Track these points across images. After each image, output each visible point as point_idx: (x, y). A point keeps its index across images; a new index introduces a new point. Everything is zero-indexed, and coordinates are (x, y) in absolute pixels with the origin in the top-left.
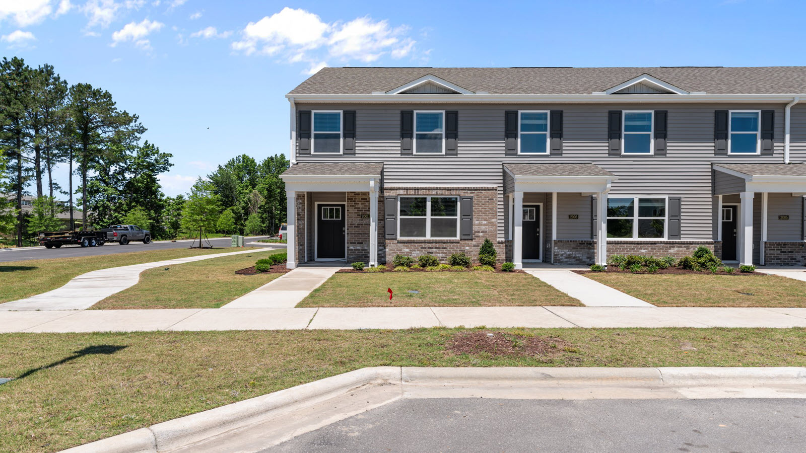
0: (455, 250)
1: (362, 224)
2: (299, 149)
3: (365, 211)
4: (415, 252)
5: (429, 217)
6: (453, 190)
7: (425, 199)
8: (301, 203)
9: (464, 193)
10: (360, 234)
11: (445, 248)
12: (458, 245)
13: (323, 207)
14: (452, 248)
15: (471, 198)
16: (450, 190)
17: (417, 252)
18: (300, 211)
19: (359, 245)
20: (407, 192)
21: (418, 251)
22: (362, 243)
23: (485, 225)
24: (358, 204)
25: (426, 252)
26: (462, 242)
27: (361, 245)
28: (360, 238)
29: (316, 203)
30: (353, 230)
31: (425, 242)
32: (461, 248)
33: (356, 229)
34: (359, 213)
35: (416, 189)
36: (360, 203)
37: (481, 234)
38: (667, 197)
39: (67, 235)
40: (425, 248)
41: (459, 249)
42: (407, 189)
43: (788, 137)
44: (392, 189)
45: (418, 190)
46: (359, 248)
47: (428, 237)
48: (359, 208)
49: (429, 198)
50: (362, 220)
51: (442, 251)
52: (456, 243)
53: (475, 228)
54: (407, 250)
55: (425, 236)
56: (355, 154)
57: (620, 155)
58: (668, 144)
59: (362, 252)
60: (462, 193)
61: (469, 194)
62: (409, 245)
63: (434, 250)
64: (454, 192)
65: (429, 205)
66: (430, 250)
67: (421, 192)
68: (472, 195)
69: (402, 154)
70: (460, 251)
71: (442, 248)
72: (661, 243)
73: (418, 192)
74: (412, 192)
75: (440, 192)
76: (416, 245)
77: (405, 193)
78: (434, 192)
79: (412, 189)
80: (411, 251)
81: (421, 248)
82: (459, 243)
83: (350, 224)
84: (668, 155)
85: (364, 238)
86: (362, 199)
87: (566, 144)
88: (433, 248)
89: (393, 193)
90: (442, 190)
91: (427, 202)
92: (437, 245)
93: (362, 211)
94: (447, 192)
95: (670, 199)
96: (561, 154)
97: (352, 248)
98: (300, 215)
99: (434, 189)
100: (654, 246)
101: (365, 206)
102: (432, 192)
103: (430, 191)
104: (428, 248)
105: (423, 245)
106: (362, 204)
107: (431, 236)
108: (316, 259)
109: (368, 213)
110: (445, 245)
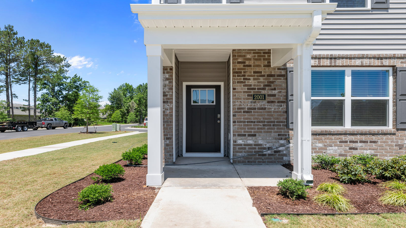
0: (389, 145)
1: (255, 109)
3: (258, 89)
4: (331, 148)
5: (348, 99)
6: (386, 58)
8: (167, 79)
9: (402, 63)
10: (252, 122)
11: (374, 142)
12: (394, 137)
13: (192, 89)
14: (384, 142)
16: (382, 59)
17: (334, 148)
18: (167, 89)
19: (250, 138)
20: (319, 62)
21: (335, 146)
22: (255, 135)
24: (249, 79)
25: (348, 148)
26: (398, 134)
27: (254, 138)
28: (252, 129)
29: (185, 84)
30: (242, 117)
31: (345, 134)
32: (397, 142)
33: (247, 116)
34: (250, 92)
35: (331, 58)
36: (252, 78)
40: (346, 142)
41: (394, 144)
45: (335, 58)
46: (250, 142)
47: (348, 125)
48: (251, 85)
49: (349, 71)
50: (255, 102)
51: (369, 146)
52: (390, 134)
55: (345, 125)
59: (255, 148)
60: (398, 63)
62: (323, 137)
63: (359, 145)
64: (384, 63)
65: (348, 80)
66: (354, 145)
67: (339, 62)
70: (396, 145)
71: (371, 142)
73: (335, 62)
74: (327, 62)
75: (366, 62)
76: (333, 137)
77: (317, 63)
78: (358, 62)
79: (327, 58)
80: (325, 146)
81: (340, 142)
82: (394, 134)
83: (238, 109)
85: (258, 129)
86: (254, 72)
88: (356, 142)
90: (370, 58)
91: (346, 77)
92: (363, 138)
93: (255, 89)
94: (377, 62)
97: (240, 142)
98: (166, 95)
99: (359, 58)
101: (259, 82)
102: (355, 62)
103: (353, 60)
104: (350, 142)
105: (343, 138)
106: (254, 79)
107: (353, 125)
108: (185, 154)
109: (263, 92)
110: (374, 138)
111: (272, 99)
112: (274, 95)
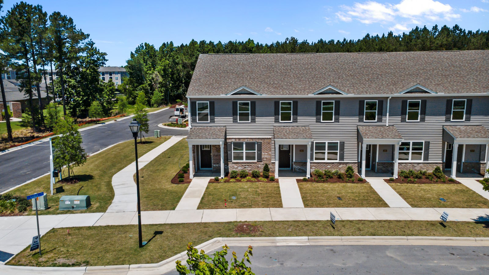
0: (255, 167)
1: (218, 155)
2: (192, 120)
5: (244, 152)
7: (242, 143)
14: (254, 165)
15: (261, 143)
21: (240, 167)
23: (267, 155)
25: (244, 168)
26: (258, 163)
27: (218, 164)
28: (218, 161)
33: (216, 157)
34: (217, 150)
35: (239, 139)
37: (265, 159)
38: (339, 141)
42: (235, 139)
43: (388, 114)
44: (230, 139)
46: (217, 166)
48: (217, 147)
49: (244, 143)
51: (249, 167)
53: (263, 156)
54: (236, 167)
55: (244, 160)
56: (214, 122)
57: (320, 122)
58: (340, 117)
59: (218, 168)
60: (257, 140)
61: (260, 141)
62: (237, 164)
63: (247, 166)
64: (254, 140)
65: (244, 145)
67: (241, 140)
68: (261, 141)
69: (233, 122)
72: (336, 163)
74: (238, 140)
75: (248, 140)
76: (240, 164)
78: (246, 140)
80: (238, 167)
81: (242, 166)
82: (256, 163)
84: (340, 122)
87: (299, 118)
89: (230, 141)
90: (250, 139)
92: (248, 164)
94: (252, 140)
95: (340, 142)
96: (297, 122)
97: (214, 166)
100: (333, 164)
104: (244, 166)
105: (243, 164)
107: (246, 160)
108: (201, 169)
110: (251, 164)
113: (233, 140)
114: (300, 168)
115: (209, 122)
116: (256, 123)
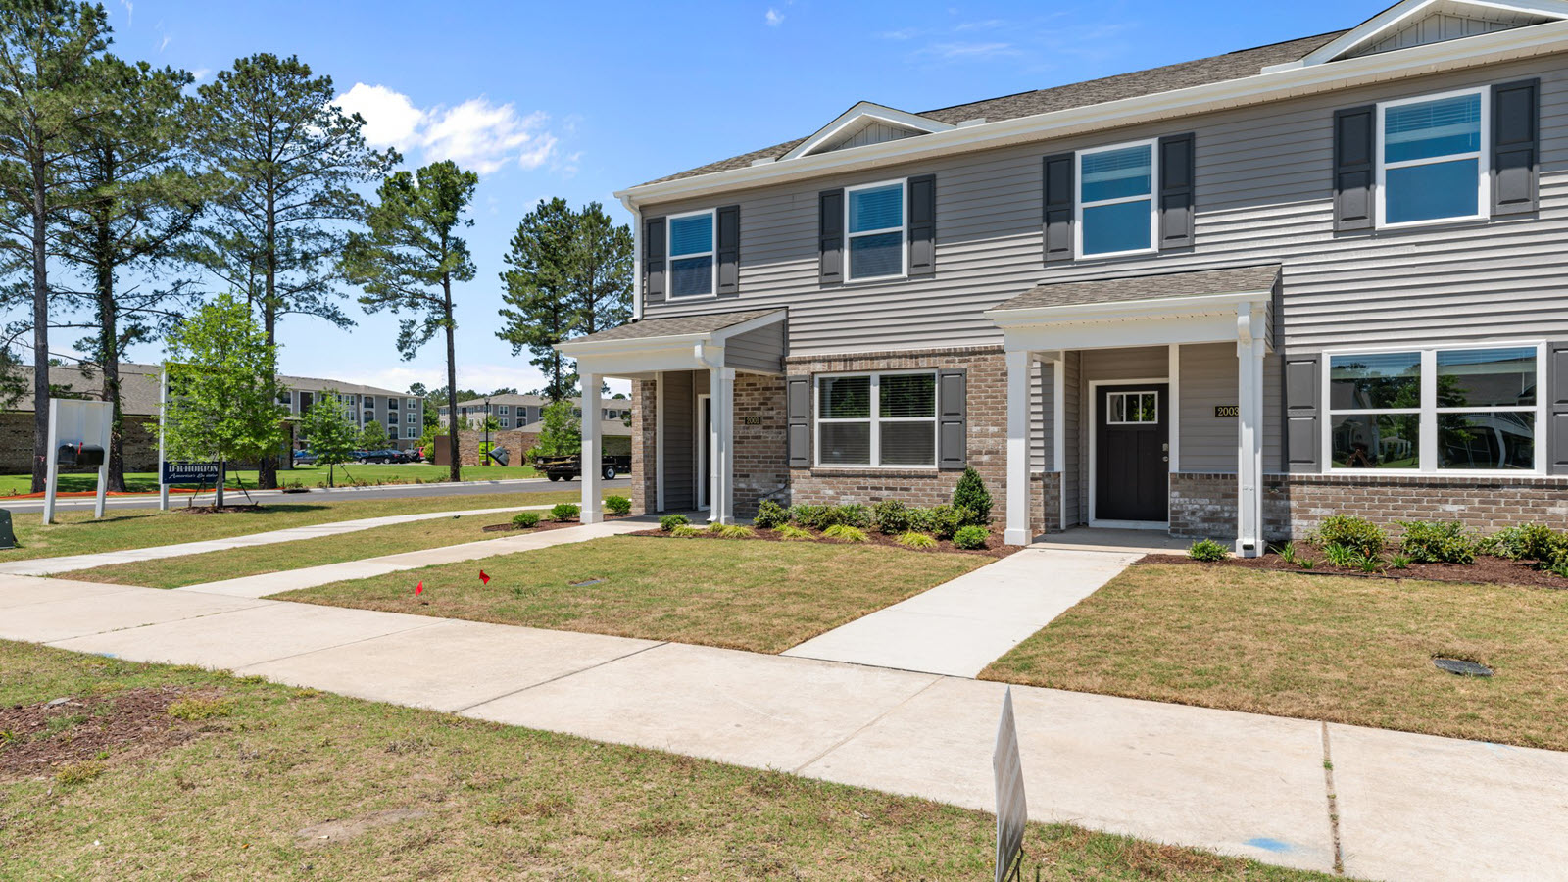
0: (929, 495)
1: (748, 438)
2: (649, 293)
3: (753, 409)
4: (844, 497)
5: (875, 420)
6: (923, 356)
7: (866, 381)
8: (648, 398)
9: (947, 361)
10: (744, 457)
11: (906, 489)
12: (935, 481)
14: (921, 490)
15: (963, 374)
16: (917, 357)
17: (849, 497)
18: (647, 412)
19: (742, 480)
20: (830, 367)
21: (851, 494)
22: (748, 476)
23: (993, 435)
24: (741, 395)
25: (868, 498)
26: (943, 476)
27: (747, 479)
28: (744, 466)
31: (864, 475)
32: (940, 490)
33: (738, 447)
34: (742, 414)
35: (846, 359)
36: (744, 393)
37: (985, 458)
38: (1541, 346)
39: (569, 461)
40: (867, 488)
41: (935, 493)
42: (829, 360)
44: (801, 361)
45: (851, 359)
46: (742, 485)
47: (875, 463)
48: (743, 404)
49: (875, 378)
50: (748, 428)
51: (899, 495)
52: (929, 477)
53: (973, 444)
54: (831, 492)
55: (868, 462)
56: (738, 293)
57: (1371, 232)
58: (1543, 182)
59: (748, 495)
60: (942, 363)
61: (957, 365)
62: (834, 481)
63: (885, 493)
64: (924, 362)
65: (875, 391)
66: (877, 494)
67: (856, 365)
68: (964, 365)
69: (822, 285)
70: (938, 495)
71: (901, 489)
72: (1527, 484)
73: (851, 365)
74: (839, 366)
75: (894, 363)
76: (848, 480)
77: (826, 369)
78: (883, 364)
79: (840, 360)
80: (837, 493)
81: (858, 488)
82: (935, 477)
83: (740, 437)
84: (1542, 215)
85: (752, 467)
86: (748, 385)
87: (1205, 222)
88: (881, 489)
89: (802, 371)
90: (899, 357)
91: (872, 387)
92: (891, 482)
93: (747, 409)
94: (911, 363)
95: (1553, 349)
96: (1192, 247)
98: (647, 420)
99: (884, 358)
100: (1491, 494)
101: (752, 399)
102: (879, 364)
103: (876, 361)
104: (872, 488)
105: (862, 481)
106: (747, 395)
107: (882, 462)
109: (758, 413)
110: (906, 483)
111: (768, 423)
112: (771, 418)
113: (818, 367)
114: (1214, 513)
115: (714, 294)
116: (938, 277)
